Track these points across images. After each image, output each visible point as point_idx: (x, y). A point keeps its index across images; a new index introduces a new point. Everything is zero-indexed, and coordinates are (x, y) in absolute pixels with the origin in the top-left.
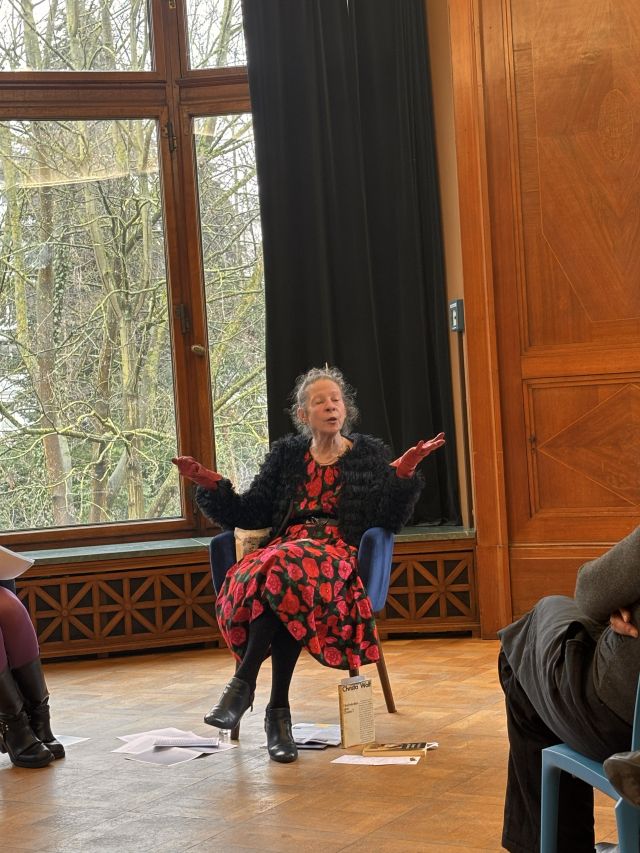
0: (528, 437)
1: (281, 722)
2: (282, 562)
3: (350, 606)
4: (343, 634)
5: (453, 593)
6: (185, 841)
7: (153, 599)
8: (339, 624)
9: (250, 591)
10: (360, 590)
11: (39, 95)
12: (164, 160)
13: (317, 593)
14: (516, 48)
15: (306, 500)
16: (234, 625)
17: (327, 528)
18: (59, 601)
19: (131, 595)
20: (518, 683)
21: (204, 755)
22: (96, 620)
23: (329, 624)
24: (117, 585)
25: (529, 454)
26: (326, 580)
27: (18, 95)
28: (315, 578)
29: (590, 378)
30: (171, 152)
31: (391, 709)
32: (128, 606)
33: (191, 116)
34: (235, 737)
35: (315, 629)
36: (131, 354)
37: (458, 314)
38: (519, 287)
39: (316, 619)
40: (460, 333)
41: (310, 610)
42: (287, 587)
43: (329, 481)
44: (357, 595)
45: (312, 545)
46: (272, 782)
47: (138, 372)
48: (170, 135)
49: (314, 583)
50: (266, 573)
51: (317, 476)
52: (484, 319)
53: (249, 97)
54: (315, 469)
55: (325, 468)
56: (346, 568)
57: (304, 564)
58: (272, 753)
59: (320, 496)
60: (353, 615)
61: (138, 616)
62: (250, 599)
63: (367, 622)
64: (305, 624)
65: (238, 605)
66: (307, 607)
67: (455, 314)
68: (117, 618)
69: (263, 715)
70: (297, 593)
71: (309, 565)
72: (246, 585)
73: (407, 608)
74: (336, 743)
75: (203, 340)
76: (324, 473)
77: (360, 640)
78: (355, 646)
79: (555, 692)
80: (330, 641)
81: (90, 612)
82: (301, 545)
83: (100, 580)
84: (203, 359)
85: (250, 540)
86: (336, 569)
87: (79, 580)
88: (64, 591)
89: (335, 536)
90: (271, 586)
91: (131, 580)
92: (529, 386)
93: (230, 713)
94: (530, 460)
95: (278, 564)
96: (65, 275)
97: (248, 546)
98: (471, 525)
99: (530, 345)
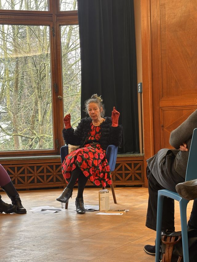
0: (161, 125)
1: (80, 202)
2: (82, 153)
3: (103, 168)
4: (101, 176)
5: (137, 173)
6: (49, 231)
7: (43, 172)
8: (100, 173)
9: (72, 161)
10: (106, 163)
11: (13, 17)
12: (51, 38)
13: (93, 163)
14: (160, 5)
15: (90, 137)
16: (67, 172)
17: (97, 145)
18: (14, 172)
19: (37, 171)
20: (152, 174)
21: (57, 212)
22: (26, 178)
23: (96, 173)
24: (32, 168)
25: (161, 131)
26: (96, 159)
27: (7, 17)
28: (92, 158)
29: (181, 107)
30: (53, 36)
31: (115, 202)
32: (36, 174)
33: (60, 25)
34: (66, 208)
35: (92, 174)
36: (42, 112)
37: (141, 87)
38: (160, 78)
39: (92, 171)
40: (141, 93)
41: (90, 168)
42: (83, 161)
43: (98, 131)
44: (105, 164)
45: (92, 149)
46: (77, 218)
47: (43, 117)
48: (53, 31)
49: (92, 160)
50: (77, 156)
51: (94, 130)
52: (148, 89)
53: (78, 20)
54: (94, 128)
55: (96, 127)
56: (102, 156)
57: (89, 154)
58: (77, 211)
59: (95, 136)
60: (104, 170)
61: (39, 178)
62: (72, 164)
63: (108, 173)
64: (89, 172)
65: (68, 166)
66: (90, 167)
67: (139, 87)
68: (32, 178)
69: (75, 200)
70: (87, 162)
71: (91, 154)
72: (71, 160)
73: (122, 178)
74: (98, 210)
75: (61, 94)
76: (96, 128)
77: (106, 178)
78: (104, 180)
79: (162, 172)
80: (97, 178)
81: (24, 176)
82: (88, 148)
83: (27, 166)
84: (61, 100)
85: (73, 148)
86: (99, 156)
87: (21, 166)
88: (16, 169)
89: (99, 148)
90: (79, 160)
91: (37, 166)
92: (162, 109)
93: (65, 198)
94: (161, 132)
95: (81, 153)
96: (22, 89)
97: (72, 150)
98: (143, 153)
99: (162, 97)
